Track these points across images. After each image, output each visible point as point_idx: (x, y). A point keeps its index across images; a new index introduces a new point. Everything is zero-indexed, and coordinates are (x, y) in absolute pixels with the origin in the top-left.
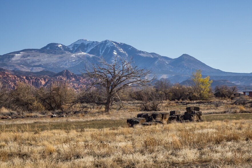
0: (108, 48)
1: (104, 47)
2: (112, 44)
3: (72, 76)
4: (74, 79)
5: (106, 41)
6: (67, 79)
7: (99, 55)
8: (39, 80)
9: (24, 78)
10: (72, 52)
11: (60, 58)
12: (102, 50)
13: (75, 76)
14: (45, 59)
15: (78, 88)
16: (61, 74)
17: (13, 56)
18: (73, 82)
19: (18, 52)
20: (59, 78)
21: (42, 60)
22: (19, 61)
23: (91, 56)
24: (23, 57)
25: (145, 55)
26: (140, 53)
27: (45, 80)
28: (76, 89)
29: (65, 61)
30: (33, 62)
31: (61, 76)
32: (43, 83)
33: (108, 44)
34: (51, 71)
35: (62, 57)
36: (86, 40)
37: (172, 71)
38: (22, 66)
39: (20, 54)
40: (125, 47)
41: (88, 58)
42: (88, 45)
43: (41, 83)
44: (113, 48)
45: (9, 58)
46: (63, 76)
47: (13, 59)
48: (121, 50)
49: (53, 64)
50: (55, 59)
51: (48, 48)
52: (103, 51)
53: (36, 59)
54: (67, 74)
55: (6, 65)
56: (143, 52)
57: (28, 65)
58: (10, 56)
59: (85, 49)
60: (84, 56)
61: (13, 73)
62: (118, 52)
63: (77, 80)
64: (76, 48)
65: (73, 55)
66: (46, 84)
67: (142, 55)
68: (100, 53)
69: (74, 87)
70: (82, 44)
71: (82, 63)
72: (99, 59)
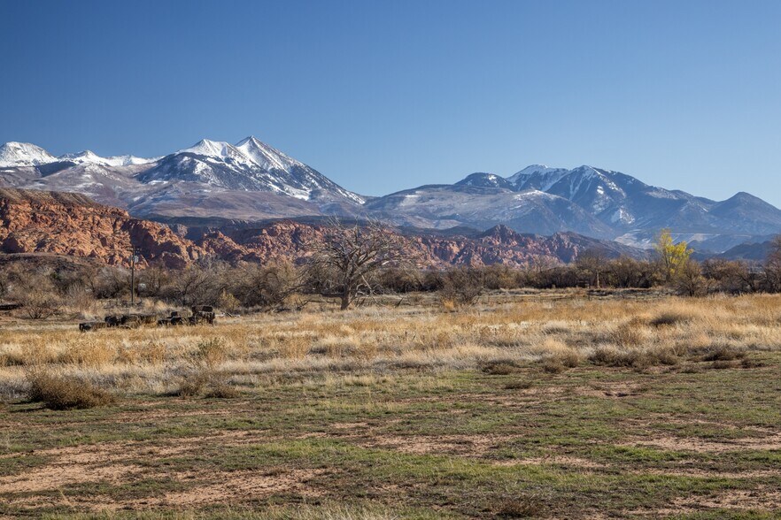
0: (586, 182)
1: (578, 180)
2: (595, 173)
3: (511, 237)
4: (515, 243)
5: (582, 168)
6: (503, 242)
7: (568, 195)
8: (447, 244)
9: (420, 240)
10: (515, 190)
11: (492, 201)
12: (575, 186)
13: (518, 238)
14: (464, 204)
15: (524, 261)
16: (491, 232)
17: (402, 199)
18: (514, 249)
19: (412, 192)
20: (486, 241)
21: (457, 206)
22: (413, 209)
23: (553, 197)
24: (421, 200)
25: (660, 196)
26: (652, 191)
27: (459, 244)
28: (519, 262)
29: (501, 208)
30: (440, 210)
31: (490, 238)
32: (456, 250)
33: (587, 174)
34: (473, 227)
35: (496, 201)
36: (542, 167)
37: (715, 226)
38: (418, 217)
39: (415, 194)
40: (620, 178)
41: (547, 202)
42: (546, 175)
43: (451, 250)
44: (597, 182)
45: (393, 202)
46: (494, 237)
47: (403, 204)
48: (613, 186)
49: (480, 213)
50: (482, 204)
51: (469, 183)
52: (577, 188)
53: (445, 204)
54: (503, 234)
55: (390, 217)
56: (656, 189)
57: (430, 216)
58: (396, 198)
59: (541, 184)
60: (538, 198)
61: (400, 231)
62: (606, 189)
63: (523, 244)
64: (523, 182)
65: (518, 197)
66: (461, 253)
67: (654, 194)
68: (571, 192)
69: (515, 259)
70: (536, 174)
71: (535, 212)
72: (569, 204)
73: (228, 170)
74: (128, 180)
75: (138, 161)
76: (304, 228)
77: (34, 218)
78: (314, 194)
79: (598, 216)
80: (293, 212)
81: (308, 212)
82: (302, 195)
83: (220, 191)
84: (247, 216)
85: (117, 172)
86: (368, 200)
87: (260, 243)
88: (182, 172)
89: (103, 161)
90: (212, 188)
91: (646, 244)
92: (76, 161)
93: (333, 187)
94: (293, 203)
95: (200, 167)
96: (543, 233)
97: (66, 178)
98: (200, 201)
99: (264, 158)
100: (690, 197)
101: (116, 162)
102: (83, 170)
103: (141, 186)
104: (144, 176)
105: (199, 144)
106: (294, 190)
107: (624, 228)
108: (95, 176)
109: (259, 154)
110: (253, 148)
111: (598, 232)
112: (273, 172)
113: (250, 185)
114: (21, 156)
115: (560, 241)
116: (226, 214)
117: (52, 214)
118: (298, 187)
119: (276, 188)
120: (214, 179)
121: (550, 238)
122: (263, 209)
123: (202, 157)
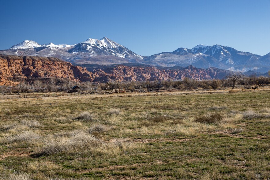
0: (217, 50)
1: (214, 49)
2: (220, 47)
3: (194, 69)
4: (195, 71)
5: (216, 46)
6: (191, 71)
7: (211, 55)
8: (173, 72)
9: (164, 71)
10: (193, 53)
11: (186, 57)
12: (213, 51)
13: (196, 69)
14: (176, 58)
15: (199, 77)
16: (187, 68)
17: (155, 57)
18: (195, 73)
19: (159, 54)
20: (186, 71)
21: (174, 59)
22: (160, 60)
23: (206, 55)
24: (162, 57)
25: (242, 54)
26: (239, 53)
27: (177, 72)
28: (197, 77)
29: (189, 59)
30: (169, 60)
31: (187, 70)
32: (176, 74)
33: (217, 47)
34: (180, 66)
35: (187, 57)
36: (202, 45)
37: (261, 64)
38: (161, 63)
39: (160, 55)
40: (228, 49)
41: (204, 57)
42: (204, 48)
43: (175, 74)
44: (221, 50)
45: (153, 58)
46: (189, 69)
47: (156, 59)
48: (226, 51)
49: (182, 61)
50: (183, 58)
51: (178, 51)
52: (214, 52)
53: (170, 58)
54: (191, 68)
55: (152, 63)
56: (241, 52)
57: (165, 63)
58: (154, 57)
59: (202, 51)
60: (201, 56)
61: (157, 68)
62: (224, 52)
63: (198, 72)
64: (196, 51)
65: (194, 55)
66: (178, 75)
67: (240, 54)
68: (212, 54)
69: (196, 76)
70: (200, 48)
71: (200, 60)
72: (211, 58)
73: (98, 48)
74: (65, 52)
75: (68, 46)
76: (127, 67)
77: (43, 66)
78: (126, 56)
79: (222, 61)
80: (120, 62)
81: (125, 62)
82: (122, 56)
83: (95, 55)
84: (105, 63)
85: (61, 50)
86: (144, 57)
87: (113, 73)
88: (83, 49)
89: (56, 46)
90: (93, 54)
91: (238, 71)
92: (47, 46)
93: (132, 53)
94: (120, 59)
95: (89, 47)
96: (204, 68)
97: (44, 52)
98: (89, 59)
99: (110, 44)
100: (253, 55)
101: (61, 46)
102: (50, 49)
103: (69, 54)
104: (70, 51)
105: (88, 40)
106: (120, 55)
107: (230, 65)
108: (54, 51)
109: (108, 43)
110: (106, 41)
111: (221, 67)
112: (113, 49)
113: (105, 53)
114: (29, 45)
115: (210, 70)
116: (98, 63)
117: (48, 64)
118: (121, 53)
119: (114, 54)
120: (93, 51)
121: (207, 69)
122: (110, 61)
123: (89, 44)
